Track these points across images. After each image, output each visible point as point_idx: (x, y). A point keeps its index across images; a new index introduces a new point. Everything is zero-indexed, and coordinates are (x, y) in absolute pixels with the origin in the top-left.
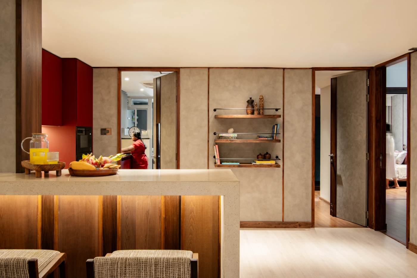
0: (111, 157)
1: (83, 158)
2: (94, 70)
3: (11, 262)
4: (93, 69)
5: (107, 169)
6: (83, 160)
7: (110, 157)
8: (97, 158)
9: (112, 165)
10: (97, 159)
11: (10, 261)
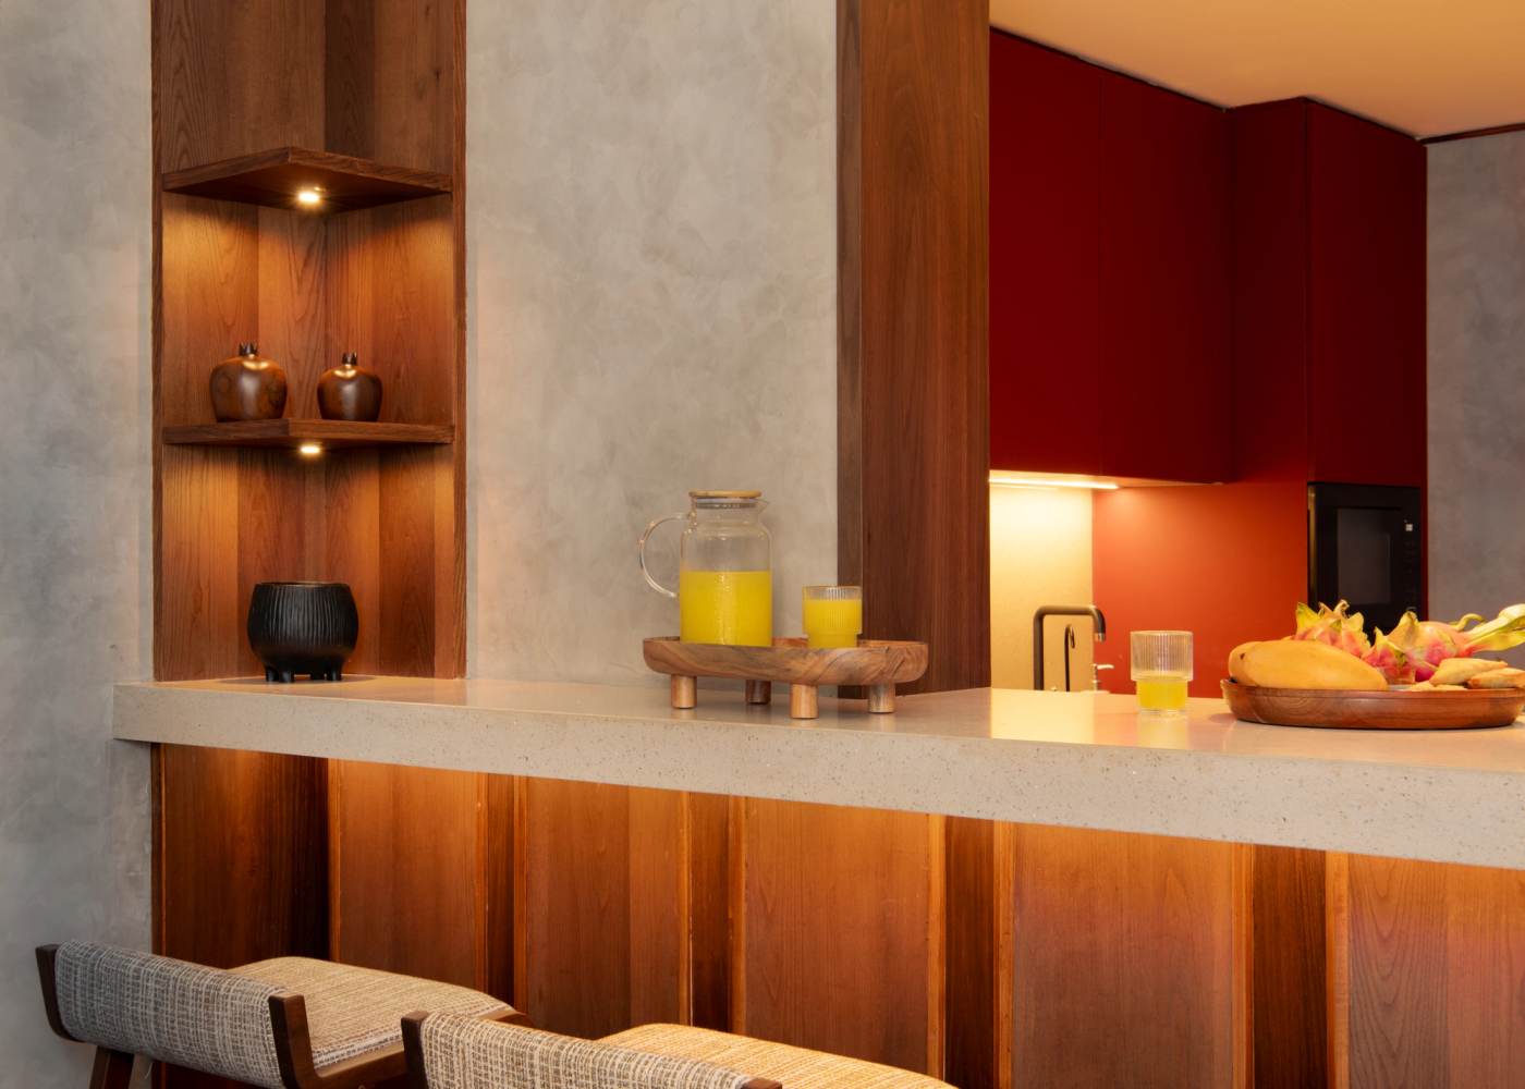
0: (1471, 624)
1: (1301, 630)
2: (1432, 149)
3: (678, 1075)
4: (1425, 149)
5: (1461, 688)
6: (1303, 637)
7: (1462, 623)
8: (1381, 629)
9: (1490, 669)
10: (1386, 632)
11: (673, 1072)
